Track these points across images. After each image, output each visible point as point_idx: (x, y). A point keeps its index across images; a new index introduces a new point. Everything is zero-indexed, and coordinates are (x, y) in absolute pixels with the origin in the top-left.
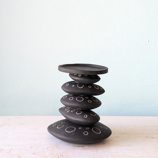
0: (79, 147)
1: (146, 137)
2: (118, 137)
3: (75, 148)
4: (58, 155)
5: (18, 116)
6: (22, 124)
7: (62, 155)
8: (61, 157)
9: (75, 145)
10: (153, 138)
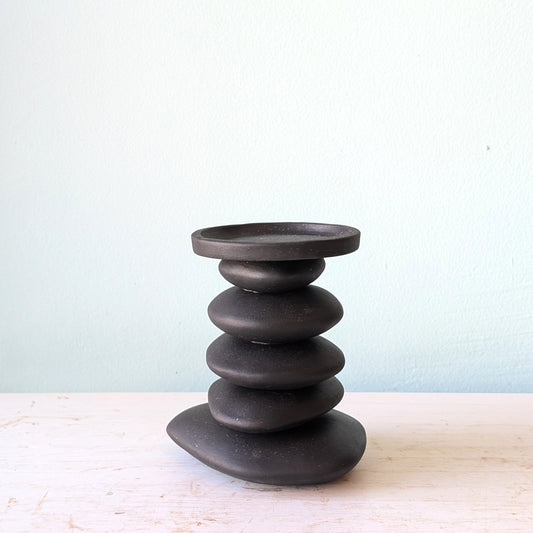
0: (265, 490)
1: (484, 458)
2: (390, 459)
3: (251, 494)
4: (197, 517)
5: (60, 395)
6: (77, 419)
7: (212, 517)
8: (206, 522)
9: (252, 485)
10: (504, 461)
